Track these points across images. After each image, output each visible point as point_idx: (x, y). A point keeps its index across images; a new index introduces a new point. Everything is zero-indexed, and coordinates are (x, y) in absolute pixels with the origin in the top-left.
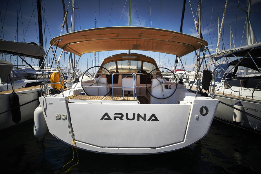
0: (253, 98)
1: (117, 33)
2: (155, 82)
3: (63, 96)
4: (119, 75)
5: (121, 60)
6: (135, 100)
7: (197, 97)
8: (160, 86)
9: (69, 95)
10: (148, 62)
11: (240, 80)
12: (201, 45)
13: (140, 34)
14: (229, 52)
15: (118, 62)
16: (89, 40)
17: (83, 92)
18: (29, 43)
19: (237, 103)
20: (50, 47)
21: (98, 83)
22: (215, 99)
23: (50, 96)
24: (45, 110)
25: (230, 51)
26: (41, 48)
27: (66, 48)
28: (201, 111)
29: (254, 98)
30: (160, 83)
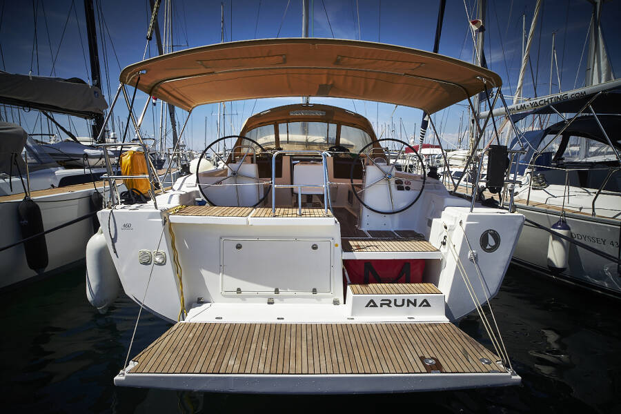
0: (594, 211)
1: (281, 55)
2: (372, 172)
3: (156, 208)
4: (284, 157)
5: (288, 121)
6: (329, 216)
7: (475, 210)
8: (384, 183)
9: (169, 206)
10: (353, 125)
11: (567, 170)
12: (485, 86)
13: (339, 57)
14: (548, 101)
15: (280, 125)
16: (213, 72)
17: (202, 198)
18: (66, 80)
19: (557, 224)
20: (120, 89)
21: (237, 176)
22: (516, 214)
23: (123, 208)
24: (114, 241)
25: (551, 99)
26: (95, 92)
27: (156, 91)
28: (484, 241)
29: (598, 213)
30: (385, 177)
